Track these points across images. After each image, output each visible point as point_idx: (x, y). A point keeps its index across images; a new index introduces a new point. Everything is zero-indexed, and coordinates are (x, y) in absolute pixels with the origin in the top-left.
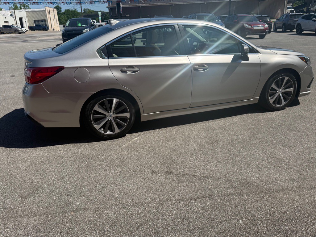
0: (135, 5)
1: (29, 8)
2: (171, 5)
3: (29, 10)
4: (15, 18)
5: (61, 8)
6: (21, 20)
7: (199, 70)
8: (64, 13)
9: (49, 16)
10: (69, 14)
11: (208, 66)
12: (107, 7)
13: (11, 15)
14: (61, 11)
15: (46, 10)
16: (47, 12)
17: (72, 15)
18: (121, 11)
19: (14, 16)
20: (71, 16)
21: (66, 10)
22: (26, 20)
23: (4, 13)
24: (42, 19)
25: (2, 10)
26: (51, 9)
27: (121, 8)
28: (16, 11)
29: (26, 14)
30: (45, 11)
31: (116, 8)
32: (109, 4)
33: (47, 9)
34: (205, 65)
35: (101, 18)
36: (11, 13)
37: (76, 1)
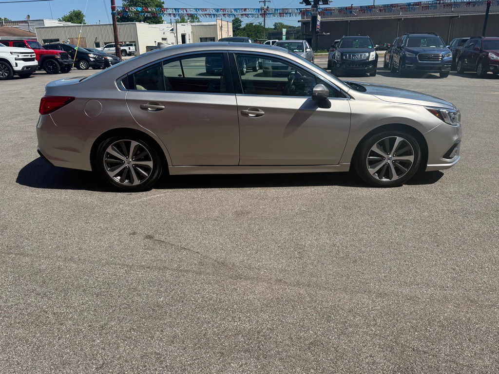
0: (342, 18)
1: (198, 22)
2: (400, 20)
3: (199, 24)
4: (176, 34)
5: (241, 22)
6: (183, 36)
7: (250, 115)
8: (244, 29)
9: (220, 32)
10: (251, 31)
11: (264, 111)
12: (299, 21)
13: (172, 30)
14: (241, 25)
15: (218, 24)
16: (218, 27)
17: (254, 31)
18: (318, 27)
19: (175, 31)
20: (253, 33)
21: (247, 24)
22: (191, 38)
23: (163, 27)
24: (210, 37)
25: (162, 23)
26: (225, 23)
27: (318, 23)
28: (179, 25)
29: (191, 28)
30: (216, 25)
31: (310, 23)
32: (303, 18)
33: (219, 22)
34: (260, 110)
35: (285, 37)
36: (172, 28)
37: (242, 13)
